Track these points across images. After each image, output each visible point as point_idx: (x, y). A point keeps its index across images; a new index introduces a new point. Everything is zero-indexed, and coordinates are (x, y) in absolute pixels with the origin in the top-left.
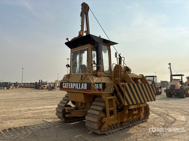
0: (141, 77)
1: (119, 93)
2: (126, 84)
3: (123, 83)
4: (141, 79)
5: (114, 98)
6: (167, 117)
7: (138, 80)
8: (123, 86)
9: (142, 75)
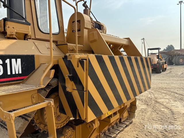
0: (125, 42)
1: (70, 86)
2: (92, 58)
3: (83, 56)
4: (126, 47)
5: (48, 107)
6: (157, 105)
7: (120, 49)
8: (81, 62)
9: (128, 39)
